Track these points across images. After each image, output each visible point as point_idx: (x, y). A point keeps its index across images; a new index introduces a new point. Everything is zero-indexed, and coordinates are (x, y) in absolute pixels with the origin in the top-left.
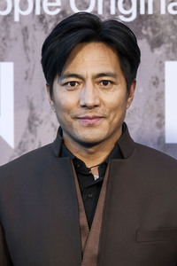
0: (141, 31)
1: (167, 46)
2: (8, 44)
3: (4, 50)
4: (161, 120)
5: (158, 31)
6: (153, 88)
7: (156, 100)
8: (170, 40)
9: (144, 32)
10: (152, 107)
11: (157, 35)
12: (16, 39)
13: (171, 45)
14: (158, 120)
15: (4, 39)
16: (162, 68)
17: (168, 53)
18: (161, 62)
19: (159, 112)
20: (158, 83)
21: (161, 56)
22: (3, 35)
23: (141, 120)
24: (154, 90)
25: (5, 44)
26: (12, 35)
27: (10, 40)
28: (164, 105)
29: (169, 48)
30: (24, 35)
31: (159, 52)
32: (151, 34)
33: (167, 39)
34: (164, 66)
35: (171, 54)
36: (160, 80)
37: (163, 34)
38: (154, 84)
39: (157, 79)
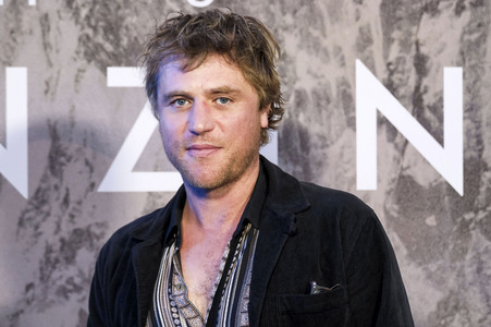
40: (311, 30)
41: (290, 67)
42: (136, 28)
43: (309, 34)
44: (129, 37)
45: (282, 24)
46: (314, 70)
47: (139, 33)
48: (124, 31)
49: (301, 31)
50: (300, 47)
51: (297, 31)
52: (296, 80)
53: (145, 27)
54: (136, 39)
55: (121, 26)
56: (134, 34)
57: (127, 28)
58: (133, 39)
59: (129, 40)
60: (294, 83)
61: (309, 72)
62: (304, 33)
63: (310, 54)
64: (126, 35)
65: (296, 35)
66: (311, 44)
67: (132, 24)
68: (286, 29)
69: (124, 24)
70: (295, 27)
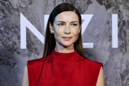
0: (102, 2)
1: (113, 8)
2: (48, 7)
3: (46, 10)
4: (110, 38)
5: (109, 2)
6: (107, 25)
7: (109, 30)
8: (114, 5)
9: (103, 2)
10: (107, 33)
11: (109, 3)
12: (51, 5)
13: (114, 7)
14: (109, 38)
15: (46, 5)
16: (111, 17)
17: (113, 11)
18: (110, 15)
19: (110, 35)
20: (109, 23)
21: (110, 12)
22: (46, 3)
23: (102, 38)
24: (108, 26)
25: (46, 7)
26: (49, 4)
27: (48, 6)
28: (112, 32)
29: (114, 9)
30: (54, 3)
31: (109, 10)
32: (106, 3)
33: (113, 5)
34: (112, 16)
35: (114, 11)
36: (110, 22)
37: (111, 3)
38: (108, 23)
39: (109, 21)
40: (127, 4)
41: (121, 14)
42: (79, 4)
43: (126, 5)
44: (77, 6)
45: (119, 2)
46: (128, 15)
47: (80, 5)
48: (76, 5)
49: (124, 4)
50: (124, 8)
51: (123, 4)
52: (123, 17)
53: (82, 3)
54: (79, 7)
55: (75, 3)
56: (79, 5)
57: (77, 4)
58: (78, 7)
59: (77, 7)
60: (122, 18)
61: (126, 15)
62: (125, 5)
63: (126, 10)
64: (76, 6)
65: (123, 5)
66: (127, 8)
67: (78, 3)
68: (120, 4)
69: (76, 3)
70: (123, 3)
